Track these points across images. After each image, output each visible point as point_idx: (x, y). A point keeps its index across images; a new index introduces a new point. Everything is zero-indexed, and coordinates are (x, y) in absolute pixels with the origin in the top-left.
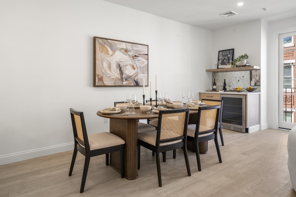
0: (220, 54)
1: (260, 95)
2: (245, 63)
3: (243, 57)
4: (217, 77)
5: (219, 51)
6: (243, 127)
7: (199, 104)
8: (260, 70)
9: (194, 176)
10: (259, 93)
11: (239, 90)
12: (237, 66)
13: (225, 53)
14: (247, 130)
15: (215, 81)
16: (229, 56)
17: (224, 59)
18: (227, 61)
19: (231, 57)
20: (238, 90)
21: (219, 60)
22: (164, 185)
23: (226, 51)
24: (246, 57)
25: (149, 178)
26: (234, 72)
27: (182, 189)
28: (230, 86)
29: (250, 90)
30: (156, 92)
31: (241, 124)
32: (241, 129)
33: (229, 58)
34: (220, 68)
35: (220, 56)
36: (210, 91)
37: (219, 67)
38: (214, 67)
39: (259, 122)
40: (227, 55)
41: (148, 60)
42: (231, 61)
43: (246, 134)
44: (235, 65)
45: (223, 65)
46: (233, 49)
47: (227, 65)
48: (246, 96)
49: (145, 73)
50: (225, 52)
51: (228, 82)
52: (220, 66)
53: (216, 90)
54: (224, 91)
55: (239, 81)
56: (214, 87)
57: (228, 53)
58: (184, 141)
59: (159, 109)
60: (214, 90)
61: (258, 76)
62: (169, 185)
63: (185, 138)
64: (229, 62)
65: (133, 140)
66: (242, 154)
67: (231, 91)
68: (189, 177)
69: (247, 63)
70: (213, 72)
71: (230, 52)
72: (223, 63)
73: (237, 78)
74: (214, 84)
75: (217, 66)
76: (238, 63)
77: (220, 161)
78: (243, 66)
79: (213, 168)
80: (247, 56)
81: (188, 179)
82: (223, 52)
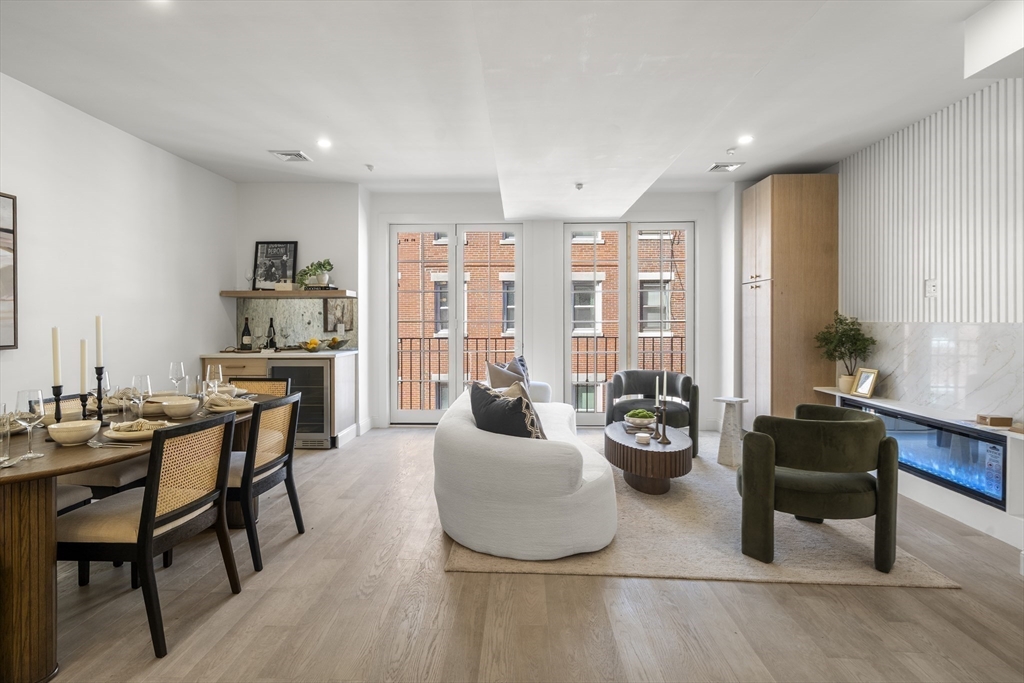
0: (259, 251)
1: (357, 355)
2: (326, 282)
3: (321, 266)
4: (250, 311)
5: (258, 243)
6: (325, 436)
7: (235, 393)
8: (356, 298)
9: (248, 588)
10: (356, 352)
11: (314, 348)
12: (308, 288)
13: (275, 251)
14: (334, 442)
15: (246, 324)
16: (284, 258)
17: (273, 265)
18: (280, 272)
19: (290, 263)
20: (311, 347)
21: (256, 266)
22: (172, 646)
23: (276, 245)
24: (328, 268)
25: (106, 652)
26: (296, 301)
27: (231, 633)
28: (286, 337)
29: (335, 346)
30: (99, 371)
31: (321, 430)
32: (321, 442)
33: (284, 264)
34: (263, 290)
35: (259, 254)
36: (233, 351)
37: (257, 286)
38: (244, 286)
39: (356, 419)
40: (278, 256)
41: (14, 251)
42: (289, 273)
43: (333, 451)
44: (302, 284)
45: (268, 282)
46: (296, 243)
47: (279, 282)
48: (331, 360)
49: (4, 298)
50: (272, 246)
51: (283, 325)
52: (262, 284)
53: (250, 349)
54: (275, 351)
55: (309, 323)
56: (246, 340)
57: (282, 250)
58: (217, 503)
59: (131, 426)
60: (245, 348)
61: (339, 308)
62: (187, 640)
63: (221, 494)
64: (284, 276)
65: (43, 548)
66: (340, 498)
67: (290, 348)
68: (237, 597)
69: (330, 281)
70: (238, 298)
71: (286, 248)
72: (269, 277)
73: (305, 317)
74: (247, 332)
75: (252, 282)
76: (310, 281)
77: (301, 530)
78: (322, 288)
79: (288, 551)
80: (329, 264)
81: (236, 601)
82: (268, 247)
